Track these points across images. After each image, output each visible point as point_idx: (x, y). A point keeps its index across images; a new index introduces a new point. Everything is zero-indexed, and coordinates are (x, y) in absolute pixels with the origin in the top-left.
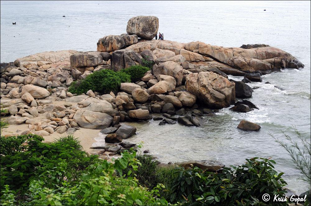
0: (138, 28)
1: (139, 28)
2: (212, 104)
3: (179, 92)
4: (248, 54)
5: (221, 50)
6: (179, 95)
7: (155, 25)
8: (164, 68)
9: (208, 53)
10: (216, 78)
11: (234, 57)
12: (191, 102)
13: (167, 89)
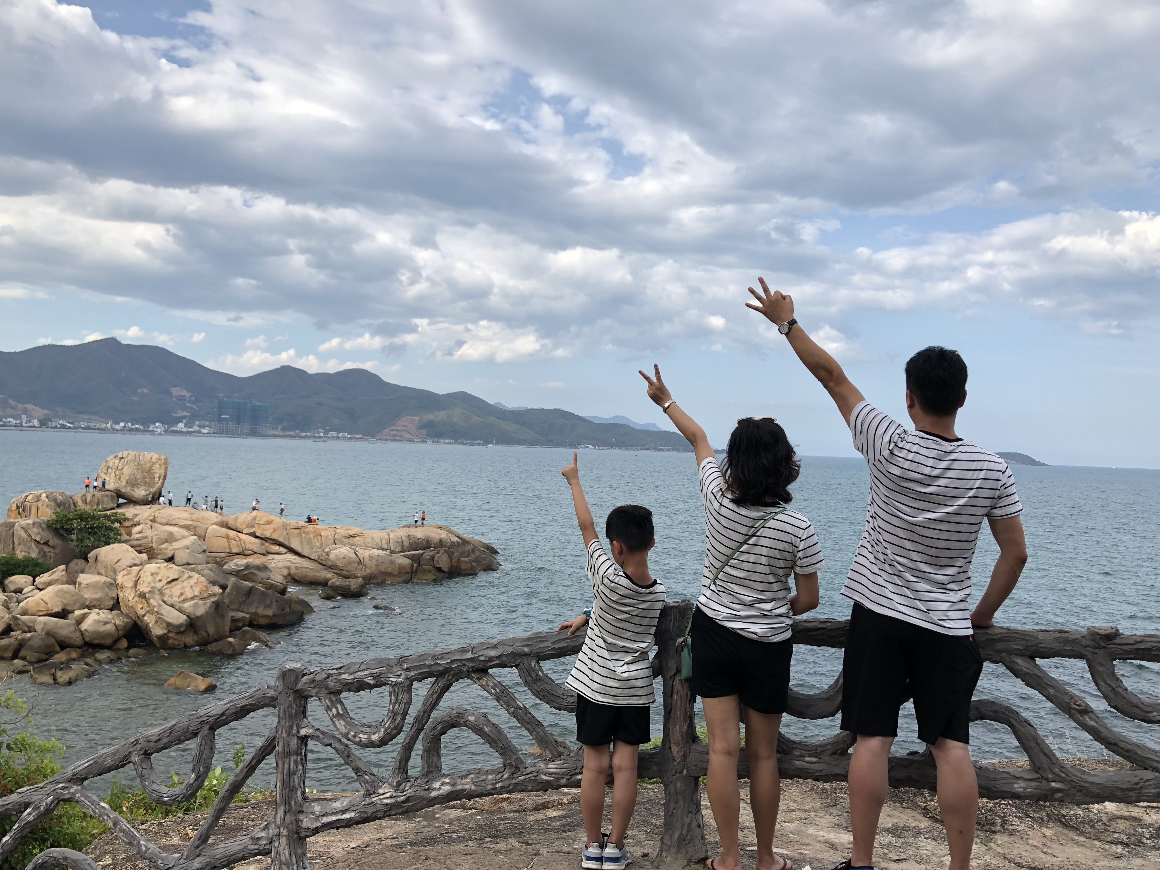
0: (118, 477)
1: (120, 478)
2: (160, 637)
3: (86, 610)
4: (369, 540)
5: (306, 530)
6: (84, 617)
7: (158, 471)
8: (99, 558)
9: (275, 536)
10: (176, 577)
11: (334, 546)
12: (108, 635)
13: (65, 605)
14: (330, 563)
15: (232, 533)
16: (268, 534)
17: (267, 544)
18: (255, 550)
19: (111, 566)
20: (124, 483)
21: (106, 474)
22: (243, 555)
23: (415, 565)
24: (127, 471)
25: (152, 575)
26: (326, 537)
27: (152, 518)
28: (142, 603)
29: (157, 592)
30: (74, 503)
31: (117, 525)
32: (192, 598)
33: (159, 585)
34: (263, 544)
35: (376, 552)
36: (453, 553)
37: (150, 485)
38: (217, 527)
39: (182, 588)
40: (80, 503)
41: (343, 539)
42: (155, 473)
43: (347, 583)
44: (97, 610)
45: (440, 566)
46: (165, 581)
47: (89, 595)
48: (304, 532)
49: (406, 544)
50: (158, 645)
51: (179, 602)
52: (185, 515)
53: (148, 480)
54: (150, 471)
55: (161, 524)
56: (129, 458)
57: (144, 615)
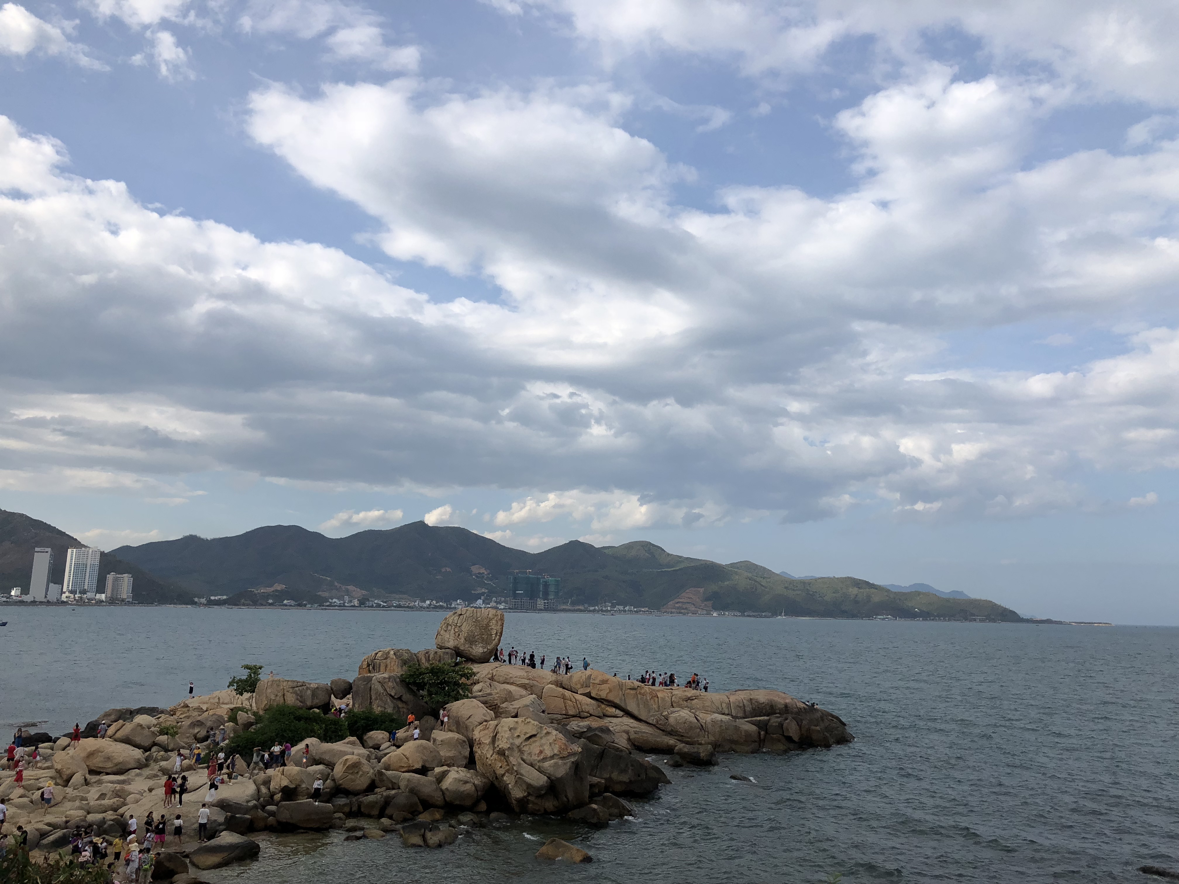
0: (457, 634)
1: (459, 635)
2: (520, 801)
3: (445, 768)
4: (708, 704)
5: (643, 691)
6: (444, 774)
7: (494, 627)
9: (611, 697)
10: (535, 733)
11: (671, 709)
12: (469, 795)
13: (425, 761)
14: (669, 729)
15: (568, 693)
16: (603, 695)
17: (603, 706)
18: (591, 712)
19: (464, 723)
20: (462, 640)
21: (446, 631)
22: (580, 717)
23: (762, 733)
24: (465, 628)
25: (510, 730)
27: (490, 676)
28: (501, 761)
29: (516, 750)
30: (418, 661)
31: (463, 680)
32: (552, 757)
33: (518, 742)
34: (599, 706)
35: (719, 717)
36: (802, 720)
37: (487, 642)
38: (553, 686)
39: (541, 746)
40: (423, 660)
41: (681, 702)
42: (492, 629)
43: (696, 750)
44: (455, 768)
45: (790, 734)
46: (523, 737)
47: (444, 753)
48: (640, 693)
49: (748, 709)
50: (517, 809)
51: (539, 761)
52: (522, 673)
53: (485, 637)
54: (486, 627)
55: (499, 682)
56: (467, 614)
57: (503, 775)
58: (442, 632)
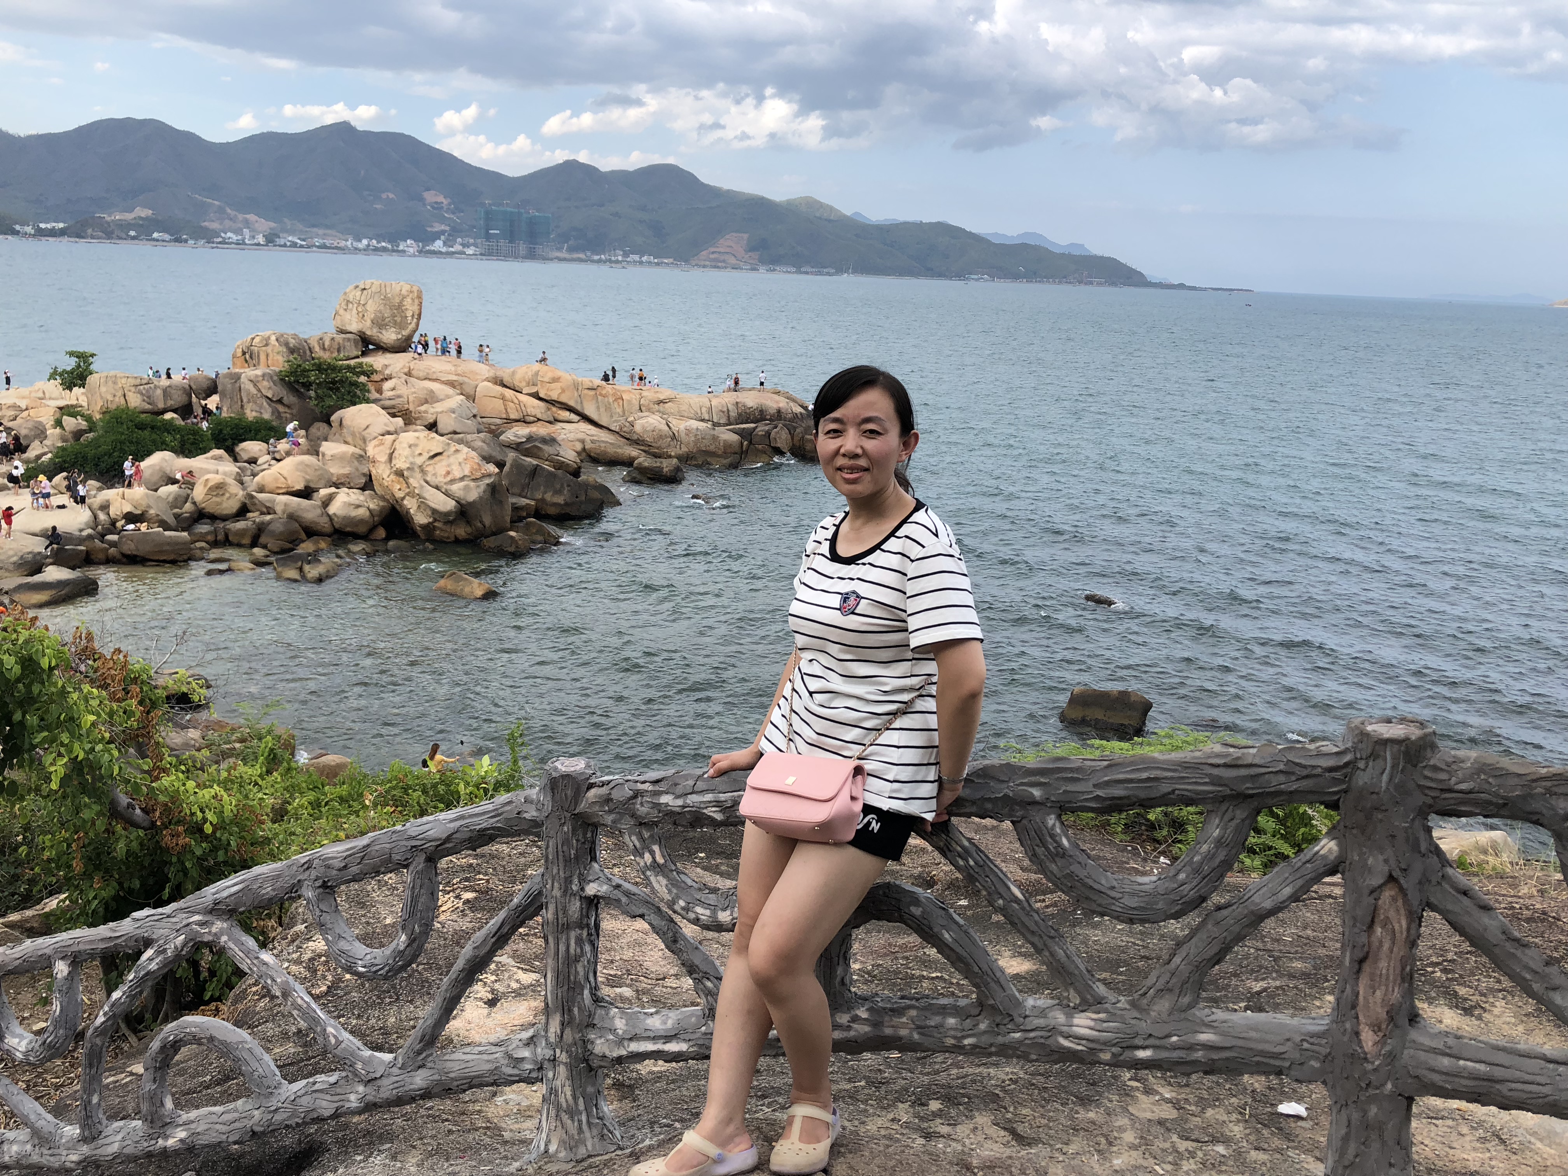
0: (361, 315)
1: (364, 315)
2: (424, 527)
3: (333, 489)
4: (684, 407)
5: (604, 392)
6: (330, 498)
7: (410, 308)
8: (344, 422)
9: (563, 399)
10: (440, 451)
11: (640, 414)
12: (362, 521)
13: (308, 481)
14: (635, 437)
15: (509, 393)
16: (554, 396)
17: (554, 409)
18: (539, 416)
19: (360, 433)
20: (369, 323)
21: (345, 310)
22: (524, 422)
23: (746, 443)
24: (372, 307)
25: (410, 446)
26: (629, 401)
27: (406, 370)
28: (399, 482)
29: (417, 470)
30: (310, 348)
31: (363, 379)
32: (462, 479)
33: (419, 461)
34: (549, 409)
35: (695, 424)
36: (795, 428)
37: (401, 326)
38: (490, 384)
39: (449, 466)
40: (317, 349)
41: (652, 406)
42: (406, 309)
43: (658, 464)
44: (346, 490)
45: (779, 445)
46: (426, 455)
47: (336, 470)
48: (601, 395)
49: (733, 414)
50: (423, 537)
51: (446, 483)
52: (449, 367)
53: (398, 319)
54: (400, 307)
55: (418, 378)
56: (373, 289)
57: (403, 499)
58: (342, 312)
